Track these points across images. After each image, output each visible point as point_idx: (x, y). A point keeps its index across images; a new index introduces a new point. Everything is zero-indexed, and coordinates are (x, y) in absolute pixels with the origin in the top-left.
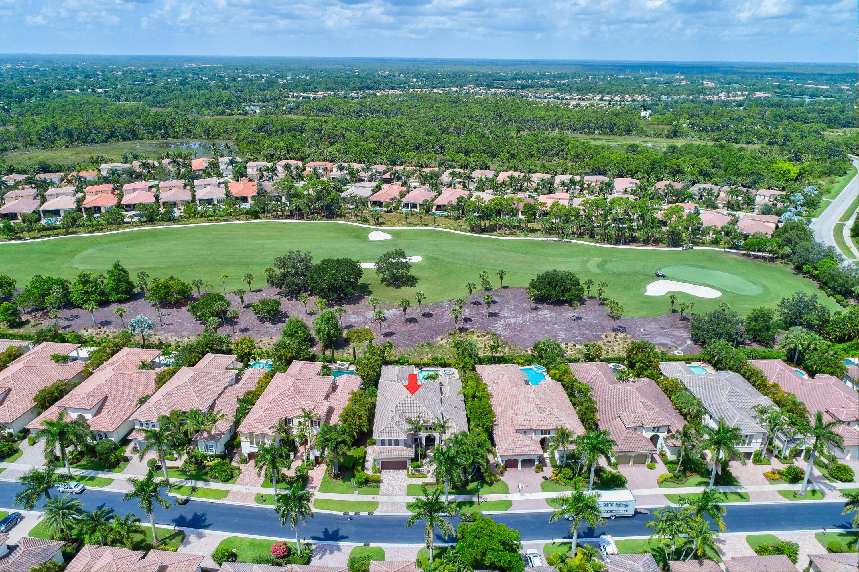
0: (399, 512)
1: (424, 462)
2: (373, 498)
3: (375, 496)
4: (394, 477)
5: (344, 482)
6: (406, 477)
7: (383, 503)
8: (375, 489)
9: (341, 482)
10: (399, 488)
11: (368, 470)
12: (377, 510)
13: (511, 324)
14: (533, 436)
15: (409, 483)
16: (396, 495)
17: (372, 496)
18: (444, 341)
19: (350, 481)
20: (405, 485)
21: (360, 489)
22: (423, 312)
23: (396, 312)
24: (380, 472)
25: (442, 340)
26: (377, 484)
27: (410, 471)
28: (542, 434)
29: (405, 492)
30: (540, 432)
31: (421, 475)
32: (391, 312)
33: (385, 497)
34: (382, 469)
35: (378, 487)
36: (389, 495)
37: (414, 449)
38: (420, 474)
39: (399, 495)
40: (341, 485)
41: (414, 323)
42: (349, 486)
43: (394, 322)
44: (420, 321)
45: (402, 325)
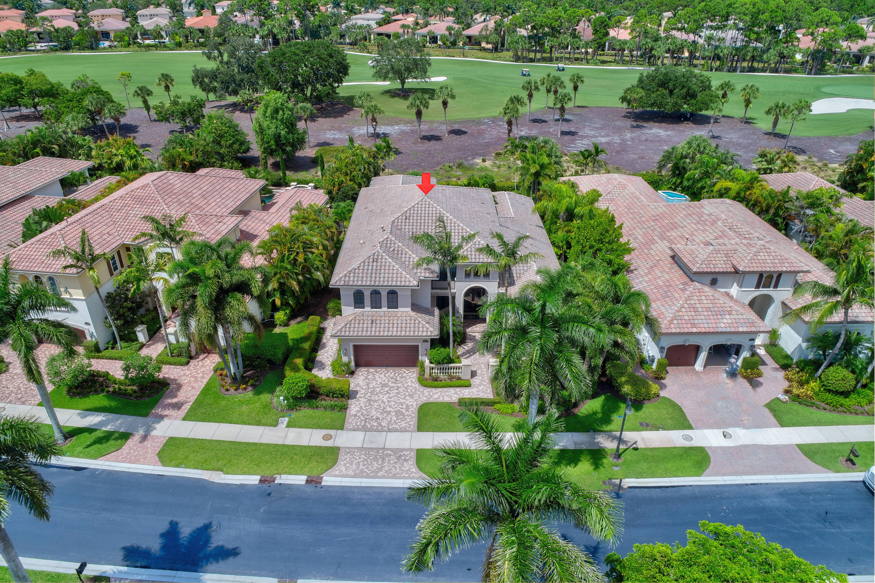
0: (394, 477)
1: (461, 350)
2: (327, 437)
3: (332, 432)
4: (386, 385)
5: (258, 393)
6: (417, 385)
7: (351, 451)
8: (336, 414)
9: (249, 394)
10: (398, 413)
11: (322, 366)
12: (335, 470)
14: (734, 291)
15: (424, 399)
16: (390, 431)
17: (324, 432)
18: (488, 164)
19: (272, 391)
20: (414, 404)
21: (294, 414)
22: (449, 129)
23: (405, 128)
24: (352, 373)
25: (484, 161)
26: (339, 402)
27: (427, 371)
28: (758, 285)
29: (414, 422)
31: (455, 382)
32: (396, 128)
33: (360, 435)
34: (357, 365)
35: (344, 408)
36: (371, 430)
37: (436, 319)
38: (451, 378)
39: (396, 430)
40: (248, 402)
41: (434, 142)
42: (266, 406)
43: (400, 140)
44: (445, 139)
45: (415, 143)
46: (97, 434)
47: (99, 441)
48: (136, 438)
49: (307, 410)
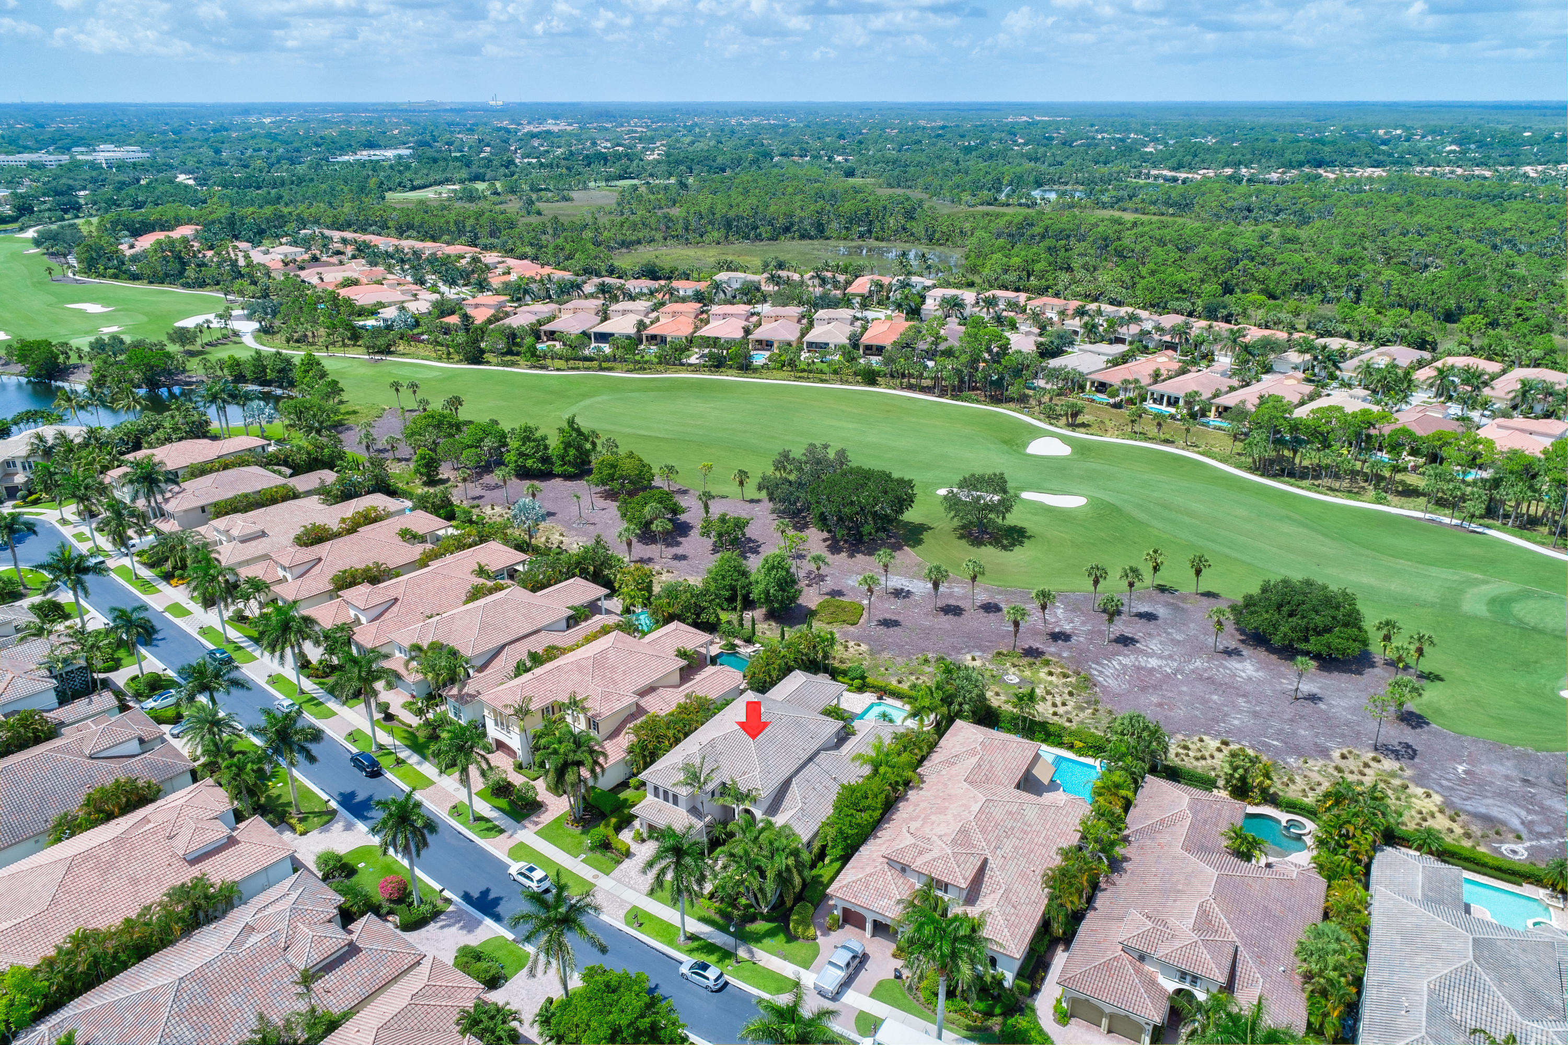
2: (596, 877)
3: (601, 874)
5: (581, 832)
8: (612, 865)
9: (577, 831)
13: (1143, 668)
16: (632, 888)
17: (597, 872)
18: (977, 663)
21: (590, 854)
22: (988, 600)
24: (642, 842)
26: (619, 858)
29: (648, 889)
35: (619, 863)
36: (623, 884)
39: (635, 889)
40: (573, 837)
41: (950, 617)
42: (580, 843)
43: (917, 605)
44: (966, 615)
45: (927, 614)
46: (490, 825)
47: (489, 829)
48: (506, 835)
49: (598, 855)
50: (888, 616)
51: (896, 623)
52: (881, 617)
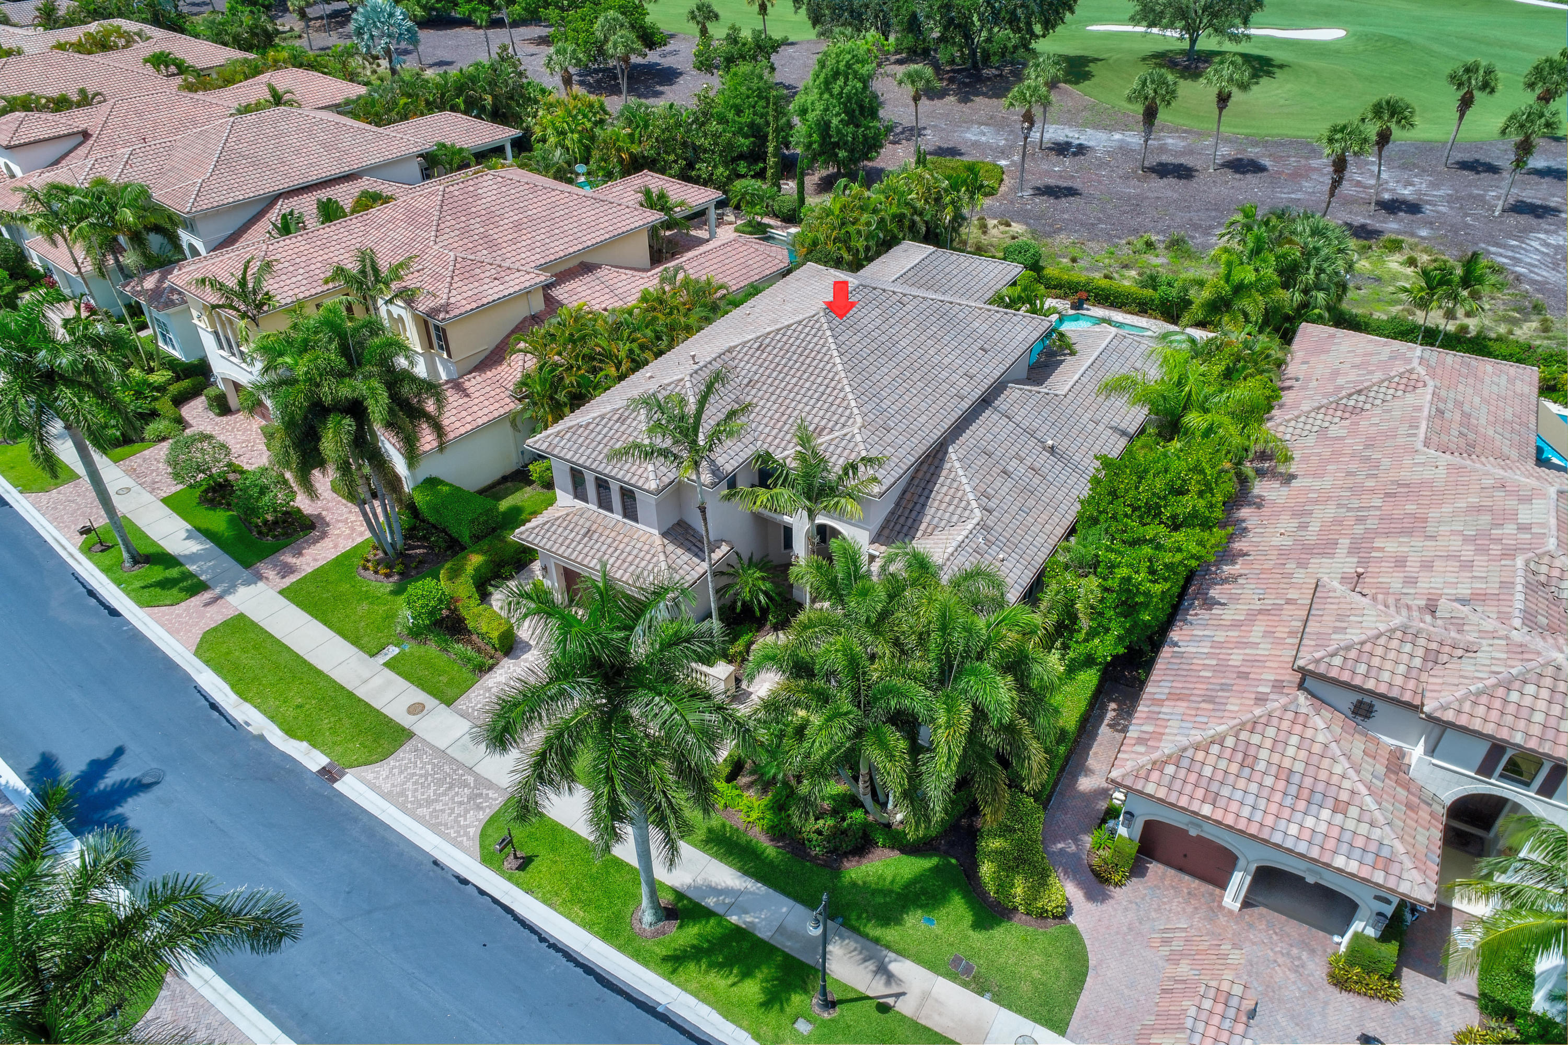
2: (416, 709)
3: (430, 702)
7: (424, 748)
8: (464, 675)
9: (388, 587)
12: (371, 771)
14: (1416, 752)
17: (420, 696)
21: (411, 648)
28: (1486, 769)
30: (1481, 750)
33: (461, 728)
35: (486, 669)
40: (373, 600)
41: (1171, 181)
42: (390, 616)
43: (1102, 164)
44: (1200, 178)
45: (1126, 177)
48: (207, 596)
49: (432, 649)
50: (1052, 182)
51: (1071, 192)
52: (1039, 183)
